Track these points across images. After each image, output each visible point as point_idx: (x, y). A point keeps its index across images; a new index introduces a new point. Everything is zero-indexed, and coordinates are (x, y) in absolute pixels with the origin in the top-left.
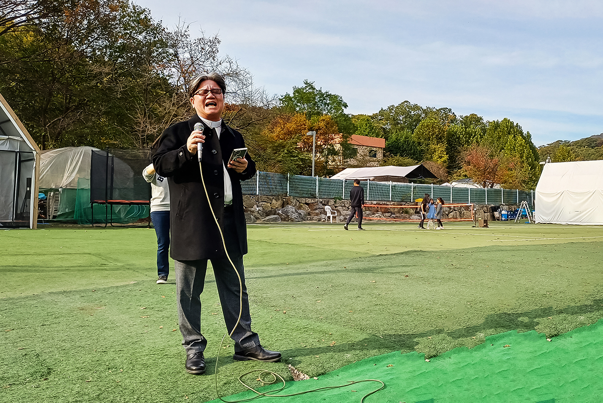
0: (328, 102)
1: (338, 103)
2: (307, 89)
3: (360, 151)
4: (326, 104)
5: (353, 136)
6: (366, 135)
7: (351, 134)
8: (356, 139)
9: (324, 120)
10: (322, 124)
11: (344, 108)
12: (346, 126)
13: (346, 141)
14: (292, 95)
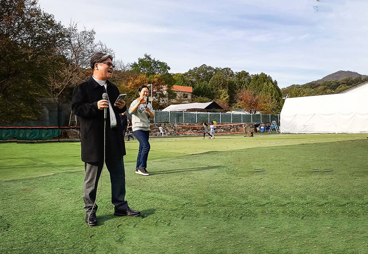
0: (159, 66)
1: (164, 67)
2: (147, 59)
3: (178, 95)
4: (157, 68)
5: (174, 86)
6: (181, 85)
7: (172, 85)
8: (176, 88)
9: (156, 77)
10: (156, 80)
11: (168, 70)
12: (170, 80)
13: (170, 89)
14: (138, 63)
